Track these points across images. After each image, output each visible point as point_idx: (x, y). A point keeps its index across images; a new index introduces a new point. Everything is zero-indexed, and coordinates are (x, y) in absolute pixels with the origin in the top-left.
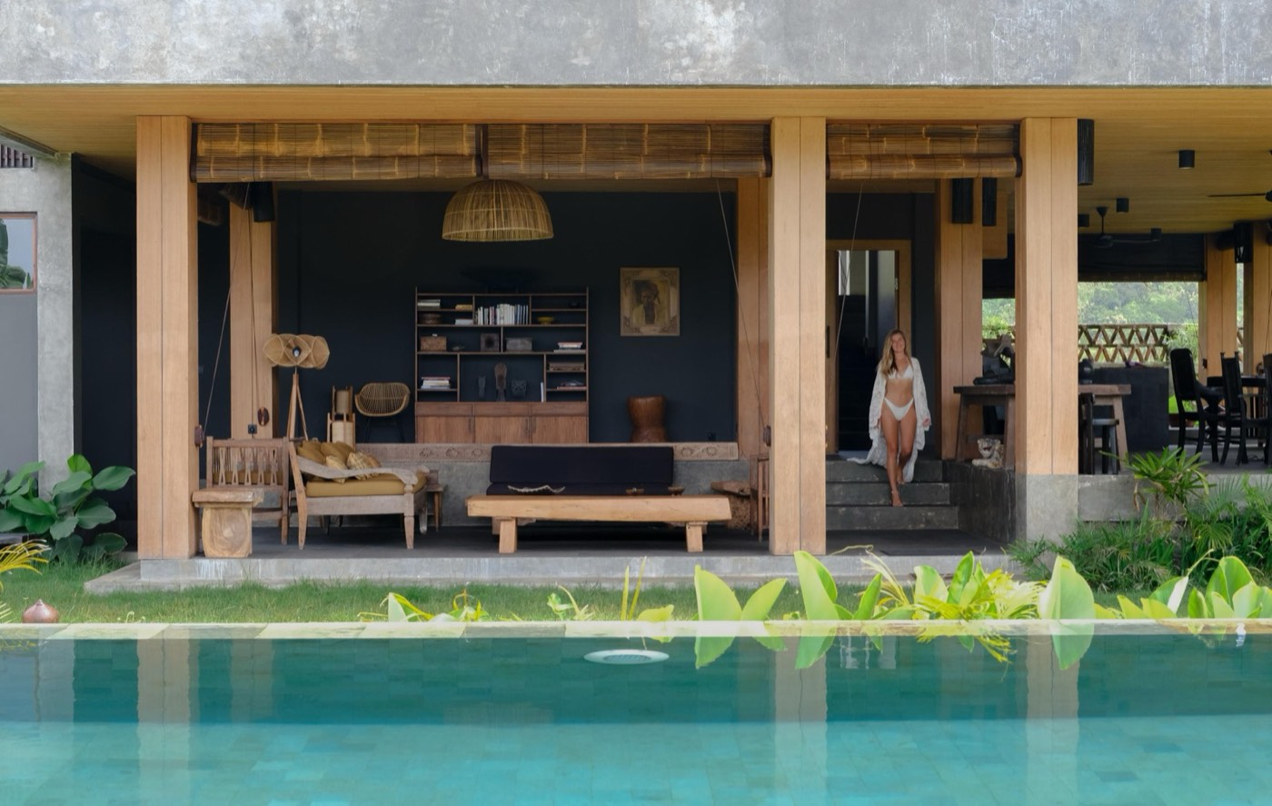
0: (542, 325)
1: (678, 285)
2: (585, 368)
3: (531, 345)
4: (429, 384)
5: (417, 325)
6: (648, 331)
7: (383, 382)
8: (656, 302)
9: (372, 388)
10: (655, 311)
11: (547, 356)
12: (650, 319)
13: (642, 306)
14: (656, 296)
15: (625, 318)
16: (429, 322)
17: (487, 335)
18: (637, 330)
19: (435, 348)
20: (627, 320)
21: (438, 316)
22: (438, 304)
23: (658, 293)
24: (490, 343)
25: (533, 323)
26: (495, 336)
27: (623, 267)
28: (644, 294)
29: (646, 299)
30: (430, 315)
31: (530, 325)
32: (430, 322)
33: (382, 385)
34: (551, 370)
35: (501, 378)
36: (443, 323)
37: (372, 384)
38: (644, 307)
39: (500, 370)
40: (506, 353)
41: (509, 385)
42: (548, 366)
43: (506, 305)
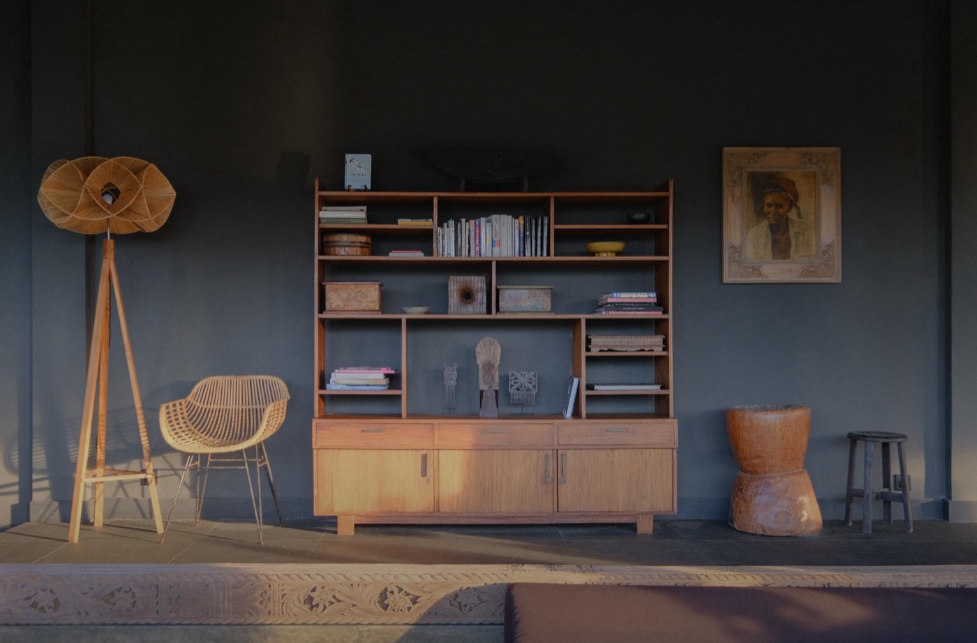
0: (596, 258)
1: (837, 180)
2: (666, 349)
3: (548, 300)
4: (344, 380)
5: (317, 258)
6: (776, 272)
7: (238, 373)
8: (793, 215)
9: (215, 385)
10: (791, 233)
11: (587, 320)
12: (781, 248)
13: (765, 223)
14: (793, 203)
15: (733, 247)
16: (342, 251)
17: (461, 278)
18: (756, 270)
19: (355, 306)
20: (737, 250)
21: (363, 239)
22: (363, 215)
23: (796, 196)
24: (467, 296)
25: (556, 255)
26: (477, 282)
27: (728, 146)
28: (769, 200)
29: (772, 210)
30: (345, 238)
31: (552, 258)
32: (348, 250)
33: (233, 378)
34: (595, 352)
35: (489, 366)
36: (372, 254)
37: (214, 378)
38: (771, 226)
39: (488, 349)
40: (499, 316)
41: (505, 380)
42: (588, 341)
43: (504, 217)
